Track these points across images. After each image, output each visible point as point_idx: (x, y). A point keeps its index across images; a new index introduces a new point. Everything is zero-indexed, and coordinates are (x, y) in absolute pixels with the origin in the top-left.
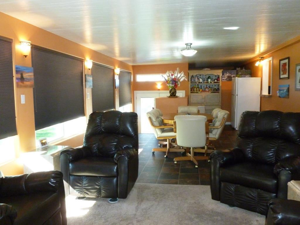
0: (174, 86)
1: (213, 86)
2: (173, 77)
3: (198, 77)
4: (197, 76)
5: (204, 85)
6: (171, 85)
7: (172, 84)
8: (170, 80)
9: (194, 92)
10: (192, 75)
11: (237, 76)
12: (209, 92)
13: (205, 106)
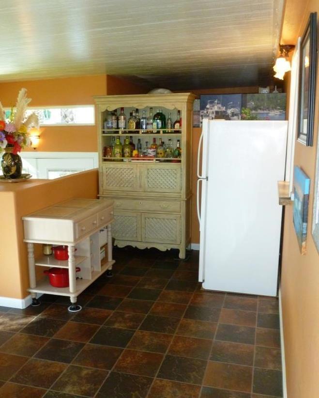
9: (113, 158)
10: (107, 110)
11: (243, 111)
12: (153, 160)
13: (142, 199)
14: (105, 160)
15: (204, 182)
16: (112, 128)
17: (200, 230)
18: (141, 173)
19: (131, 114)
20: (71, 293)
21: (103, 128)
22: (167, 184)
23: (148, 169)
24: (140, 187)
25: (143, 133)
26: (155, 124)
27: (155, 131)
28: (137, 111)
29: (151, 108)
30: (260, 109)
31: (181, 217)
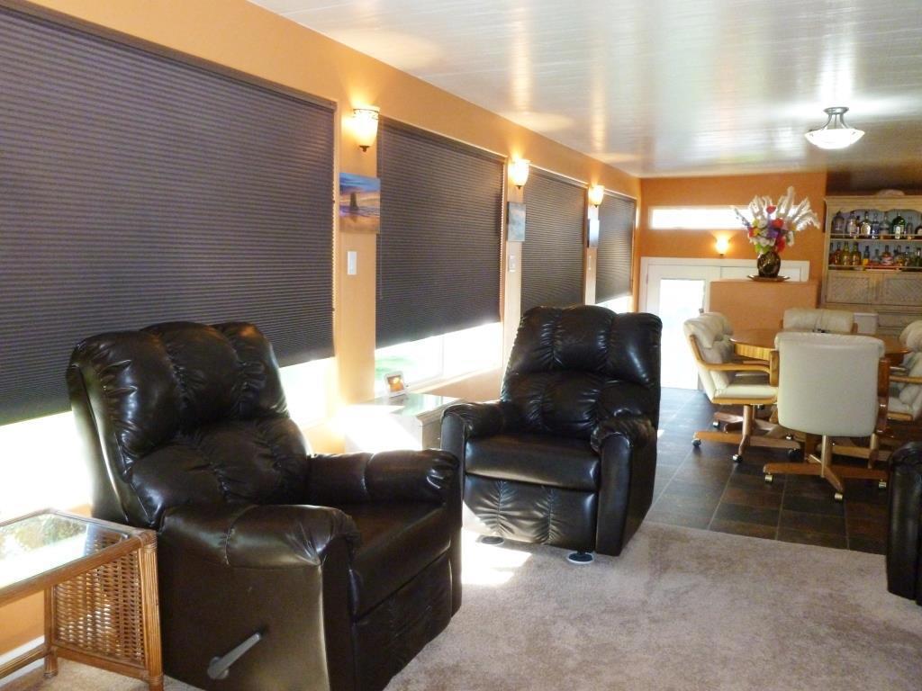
0: (772, 244)
1: (912, 250)
2: (773, 216)
3: (858, 218)
4: (856, 215)
5: (877, 246)
6: (764, 242)
7: (769, 238)
8: (760, 226)
9: (839, 266)
10: (839, 213)
12: (895, 269)
18: (878, 284)
21: (832, 232)
24: (876, 299)
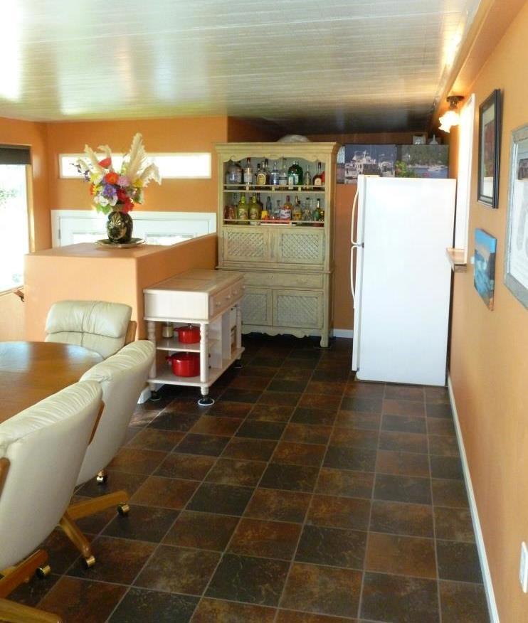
6: (104, 201)
7: (107, 196)
8: (97, 182)
9: (236, 220)
10: (231, 161)
11: (397, 165)
12: (288, 223)
13: (274, 272)
14: (226, 223)
15: (359, 249)
16: (236, 182)
17: (354, 307)
18: (273, 239)
19: (259, 166)
20: (202, 383)
21: (225, 182)
22: (306, 253)
23: (282, 235)
24: (272, 256)
25: (276, 189)
26: (291, 179)
27: (291, 187)
28: (267, 161)
29: (285, 159)
30: (418, 163)
31: (323, 294)
